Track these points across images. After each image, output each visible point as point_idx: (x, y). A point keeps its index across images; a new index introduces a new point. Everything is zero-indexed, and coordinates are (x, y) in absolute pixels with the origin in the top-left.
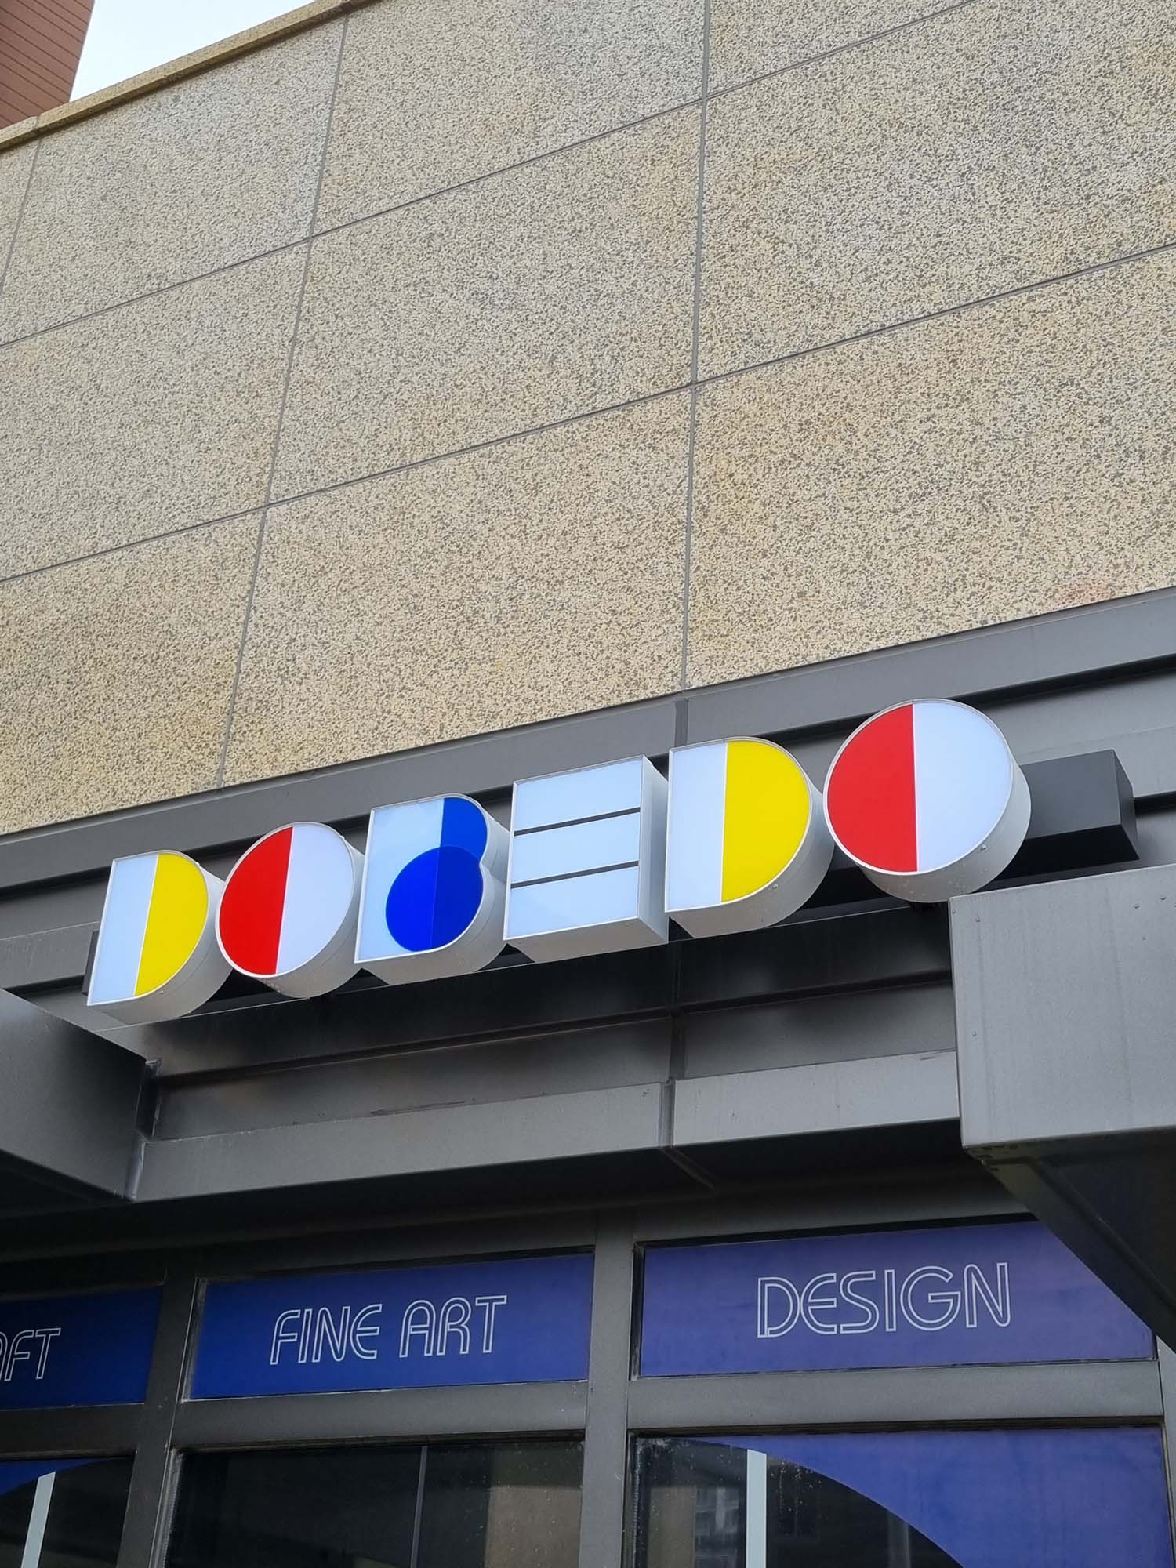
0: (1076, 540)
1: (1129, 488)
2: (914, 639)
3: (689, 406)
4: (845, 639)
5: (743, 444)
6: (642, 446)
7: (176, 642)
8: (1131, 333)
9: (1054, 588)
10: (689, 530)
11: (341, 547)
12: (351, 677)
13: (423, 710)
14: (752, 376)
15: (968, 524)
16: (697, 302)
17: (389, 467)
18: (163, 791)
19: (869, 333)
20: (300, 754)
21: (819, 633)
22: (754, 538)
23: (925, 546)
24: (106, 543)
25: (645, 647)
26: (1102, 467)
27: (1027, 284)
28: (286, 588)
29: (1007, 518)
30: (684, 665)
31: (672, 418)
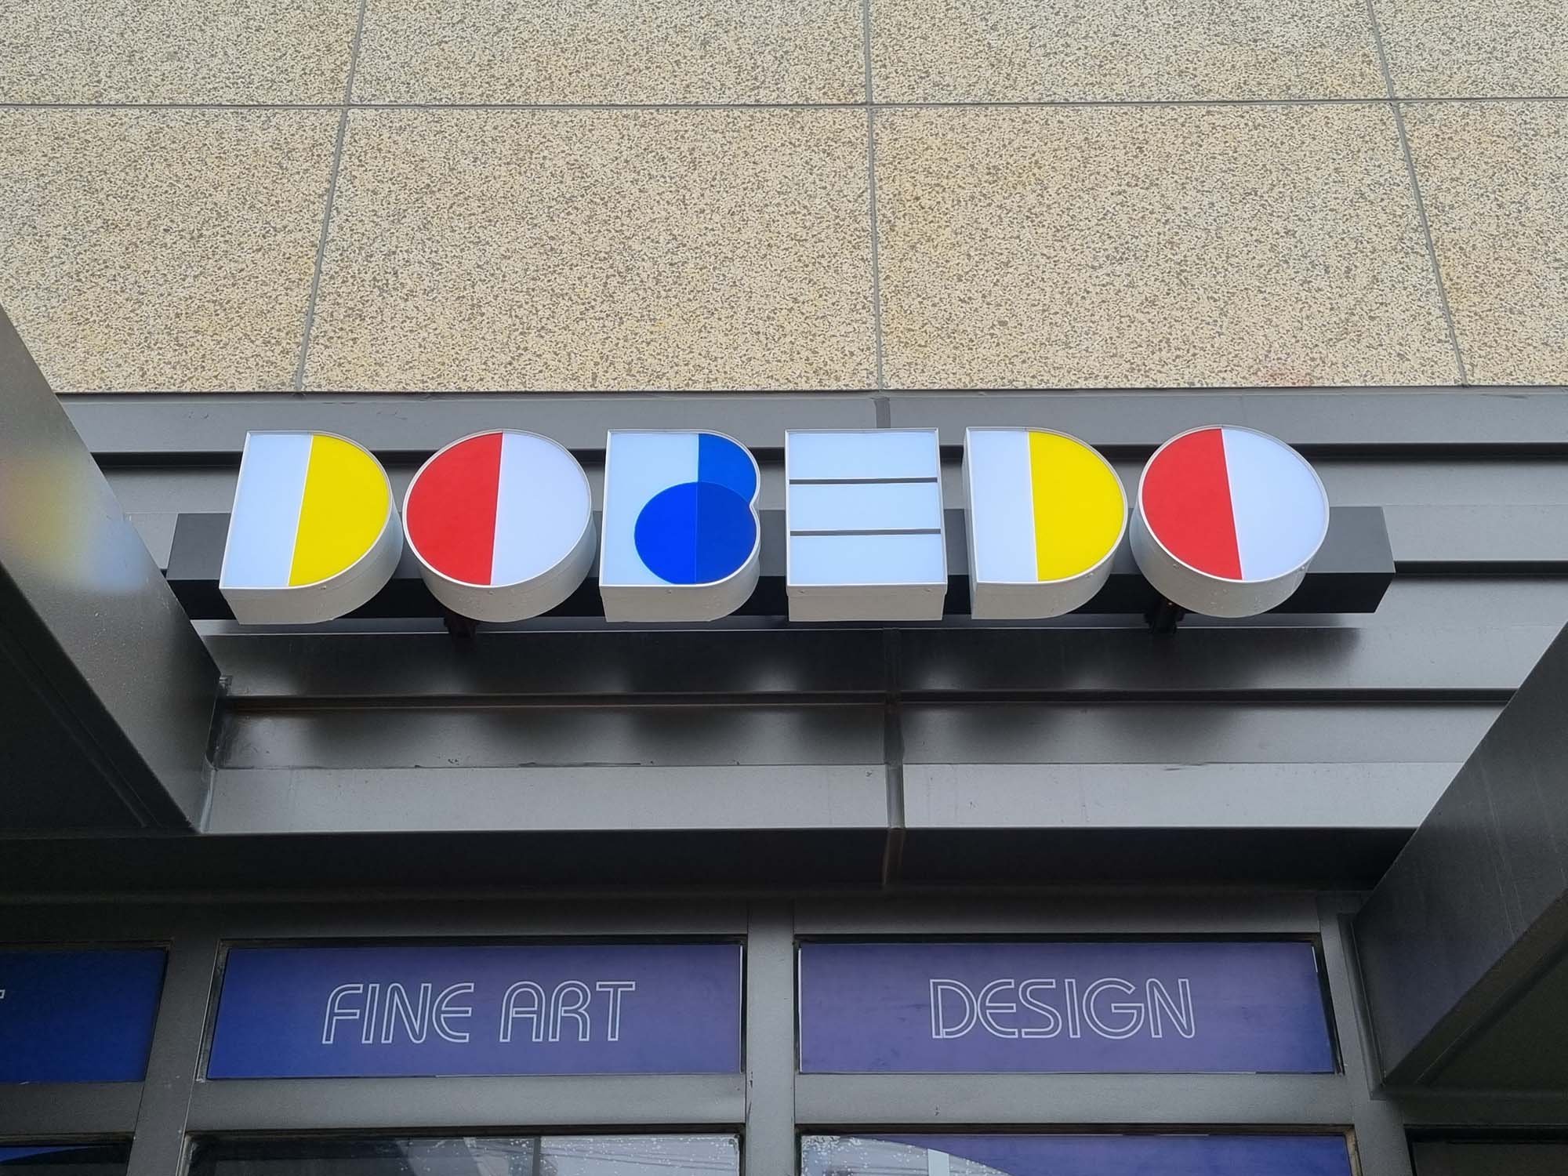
0: (1273, 329)
1: (1317, 295)
2: (1123, 386)
3: (866, 124)
4: (1052, 372)
5: (928, 173)
6: (816, 149)
7: (226, 224)
8: (1306, 165)
9: (1256, 367)
10: (875, 238)
11: (452, 170)
12: (473, 305)
13: (569, 355)
14: (932, 112)
15: (1168, 294)
16: (867, 30)
17: (508, 101)
18: (216, 382)
19: (1052, 103)
20: (410, 374)
21: (1024, 362)
22: (947, 261)
23: (1127, 305)
24: (114, 96)
25: (834, 340)
26: (1291, 271)
27: (1205, 99)
28: (380, 197)
29: (1205, 297)
30: (879, 366)
31: (847, 131)
